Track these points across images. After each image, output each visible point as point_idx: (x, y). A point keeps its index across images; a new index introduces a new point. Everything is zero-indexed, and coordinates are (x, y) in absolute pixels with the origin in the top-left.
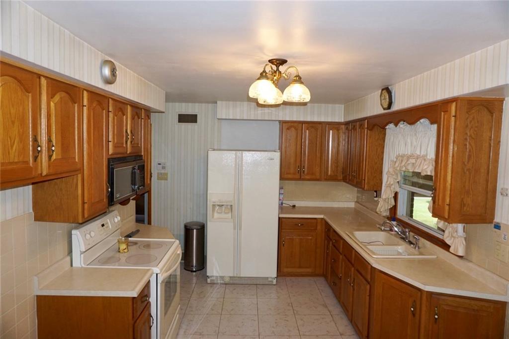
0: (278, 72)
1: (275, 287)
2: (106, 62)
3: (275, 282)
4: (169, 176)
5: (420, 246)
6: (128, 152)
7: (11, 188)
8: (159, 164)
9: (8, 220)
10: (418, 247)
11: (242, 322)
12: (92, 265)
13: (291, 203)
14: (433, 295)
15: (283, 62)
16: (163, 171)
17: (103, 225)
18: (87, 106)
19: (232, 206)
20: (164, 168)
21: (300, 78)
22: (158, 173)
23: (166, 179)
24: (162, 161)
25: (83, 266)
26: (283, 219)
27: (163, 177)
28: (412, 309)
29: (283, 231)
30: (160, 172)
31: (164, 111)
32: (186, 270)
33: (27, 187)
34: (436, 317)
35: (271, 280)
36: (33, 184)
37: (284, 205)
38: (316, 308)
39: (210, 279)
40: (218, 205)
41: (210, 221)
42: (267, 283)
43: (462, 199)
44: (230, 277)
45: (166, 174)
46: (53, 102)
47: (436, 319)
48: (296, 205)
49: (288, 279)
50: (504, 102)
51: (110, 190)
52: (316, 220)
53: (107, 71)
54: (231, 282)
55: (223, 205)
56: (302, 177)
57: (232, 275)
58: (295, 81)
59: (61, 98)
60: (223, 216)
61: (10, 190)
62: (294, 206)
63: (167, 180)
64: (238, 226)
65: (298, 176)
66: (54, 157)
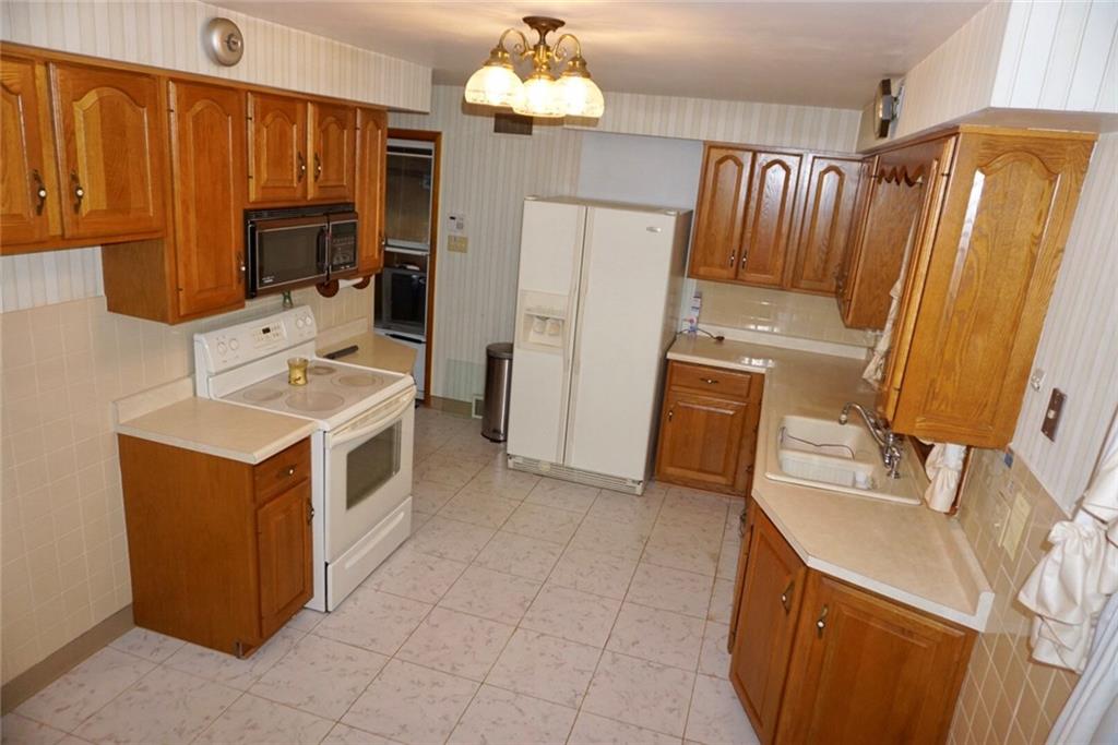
0: (542, 47)
1: (638, 500)
2: (216, 22)
3: (639, 489)
4: (470, 245)
5: (900, 472)
6: (309, 197)
7: (55, 250)
8: (452, 218)
9: (51, 306)
10: (897, 474)
11: (529, 552)
12: (231, 399)
13: (715, 331)
14: (824, 579)
15: (556, 24)
16: (459, 234)
17: (266, 331)
18: (176, 111)
19: (563, 321)
20: (460, 226)
21: (584, 64)
22: (449, 237)
23: (464, 250)
24: (458, 213)
25: (214, 398)
26: (675, 364)
27: (458, 245)
28: (784, 598)
29: (674, 388)
30: (453, 234)
31: (428, 110)
32: (483, 435)
33: (90, 249)
34: (821, 624)
35: (631, 484)
36: (102, 245)
37: (699, 333)
38: (693, 557)
39: (513, 460)
40: (538, 317)
41: (519, 347)
42: (624, 489)
43: (933, 382)
44: (552, 464)
45: (465, 240)
46: (81, 108)
47: (820, 628)
48: (726, 338)
49: (675, 489)
50: (1096, 144)
51: (244, 269)
52: (749, 376)
53: (216, 41)
54: (553, 473)
55: (547, 318)
56: (740, 277)
57: (554, 461)
58: (572, 70)
59: (101, 100)
60: (545, 339)
61: (53, 252)
62: (720, 339)
63: (466, 252)
64: (573, 365)
65: (730, 272)
66: (85, 208)
